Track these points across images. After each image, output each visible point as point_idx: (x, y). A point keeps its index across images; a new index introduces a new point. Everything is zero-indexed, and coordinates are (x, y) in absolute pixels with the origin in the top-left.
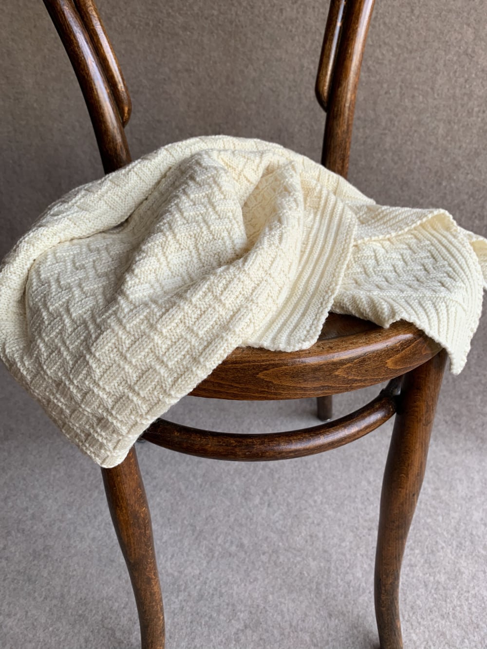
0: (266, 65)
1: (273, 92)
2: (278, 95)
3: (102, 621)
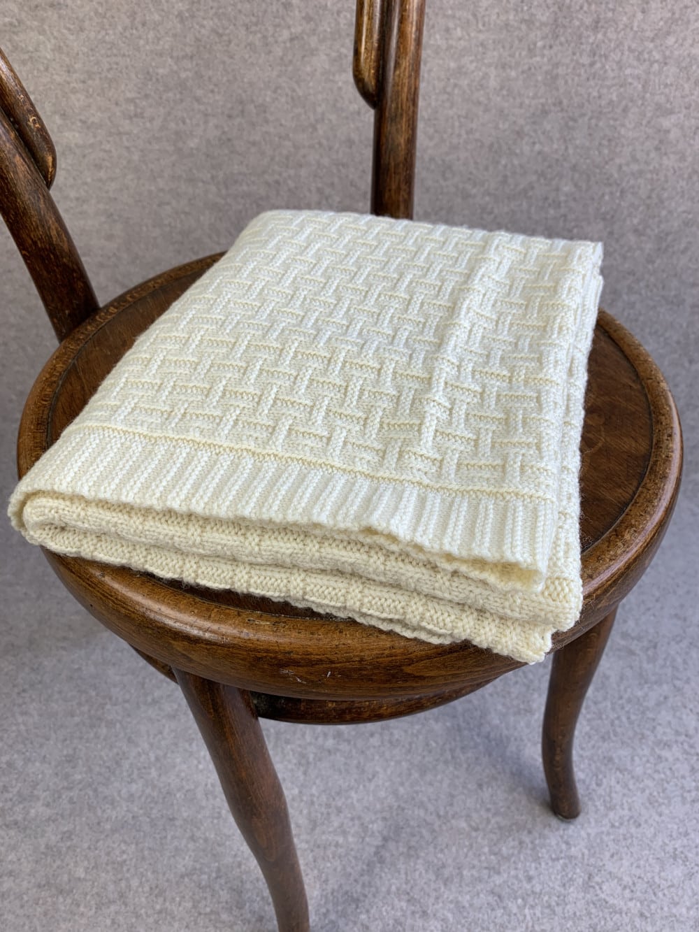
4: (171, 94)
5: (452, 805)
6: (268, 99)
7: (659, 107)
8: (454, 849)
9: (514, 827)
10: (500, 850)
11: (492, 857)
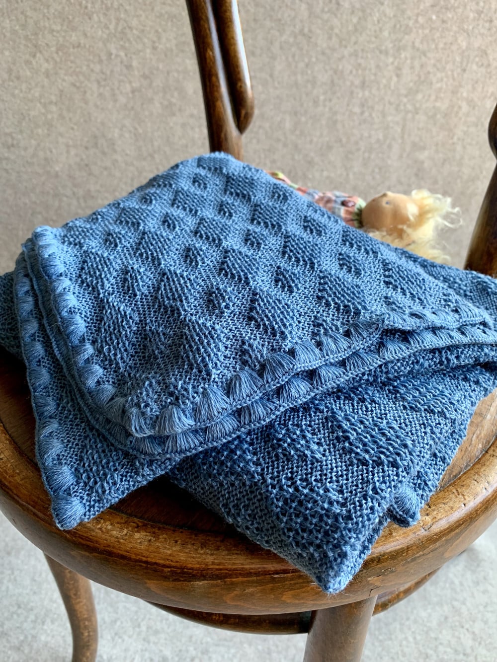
0: (60, 53)
1: (78, 88)
2: (85, 92)
4: (40, 131)
6: (116, 135)
7: (414, 145)
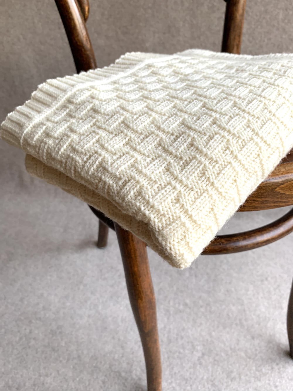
3: (110, 367)
5: (238, 344)
8: (237, 365)
9: (270, 361)
10: (261, 370)
11: (257, 373)
